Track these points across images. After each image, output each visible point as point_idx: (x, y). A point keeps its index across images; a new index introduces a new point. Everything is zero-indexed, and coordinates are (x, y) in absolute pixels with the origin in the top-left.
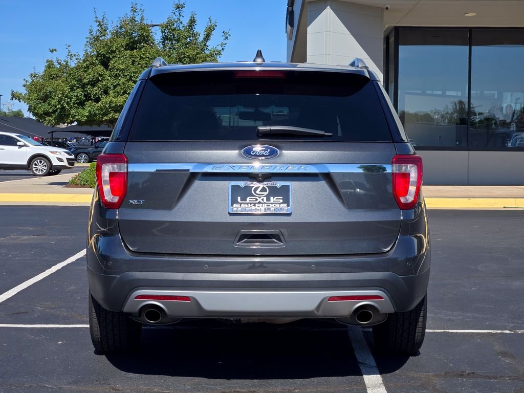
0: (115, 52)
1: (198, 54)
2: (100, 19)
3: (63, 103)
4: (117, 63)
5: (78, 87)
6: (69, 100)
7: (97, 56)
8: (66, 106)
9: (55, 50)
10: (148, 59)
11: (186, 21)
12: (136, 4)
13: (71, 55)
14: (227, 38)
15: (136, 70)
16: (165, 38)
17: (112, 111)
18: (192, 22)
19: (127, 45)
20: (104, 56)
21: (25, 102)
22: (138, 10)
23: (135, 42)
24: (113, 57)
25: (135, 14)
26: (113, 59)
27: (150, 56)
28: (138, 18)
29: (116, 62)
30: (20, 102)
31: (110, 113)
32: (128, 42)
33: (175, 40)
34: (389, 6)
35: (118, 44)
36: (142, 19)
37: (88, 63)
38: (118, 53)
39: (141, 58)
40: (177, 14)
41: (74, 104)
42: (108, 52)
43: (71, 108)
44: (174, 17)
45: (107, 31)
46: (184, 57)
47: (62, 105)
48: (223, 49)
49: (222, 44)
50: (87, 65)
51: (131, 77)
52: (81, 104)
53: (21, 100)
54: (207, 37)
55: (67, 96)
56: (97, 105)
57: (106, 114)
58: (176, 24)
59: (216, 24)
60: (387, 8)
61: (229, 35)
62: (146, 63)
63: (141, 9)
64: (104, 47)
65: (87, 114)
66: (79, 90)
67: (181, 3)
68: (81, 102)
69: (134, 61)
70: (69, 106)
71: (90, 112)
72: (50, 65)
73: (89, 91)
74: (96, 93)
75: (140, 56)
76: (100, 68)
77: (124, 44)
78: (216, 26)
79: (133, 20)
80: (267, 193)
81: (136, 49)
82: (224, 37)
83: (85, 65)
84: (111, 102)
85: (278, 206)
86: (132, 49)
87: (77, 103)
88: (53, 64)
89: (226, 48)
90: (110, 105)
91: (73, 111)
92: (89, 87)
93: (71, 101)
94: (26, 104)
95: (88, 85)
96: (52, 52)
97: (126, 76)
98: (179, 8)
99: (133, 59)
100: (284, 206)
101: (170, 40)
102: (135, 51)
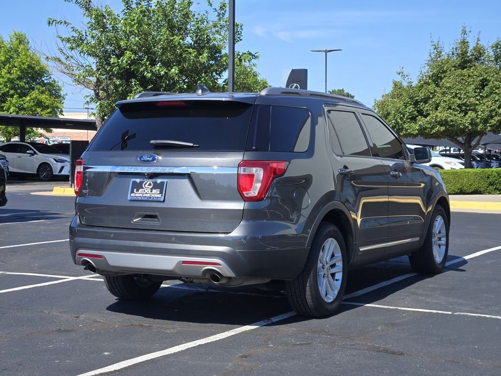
0: (446, 72)
2: (436, 43)
3: (397, 118)
4: (447, 82)
5: (411, 104)
6: (402, 116)
8: (400, 121)
13: (404, 75)
15: (462, 87)
17: (438, 124)
20: (437, 76)
24: (445, 76)
31: (436, 127)
35: (450, 64)
37: (422, 82)
38: (449, 72)
41: (407, 119)
42: (440, 72)
43: (404, 122)
45: (443, 53)
47: (396, 120)
51: (456, 94)
52: (413, 119)
55: (400, 112)
56: (426, 120)
57: (432, 128)
65: (418, 128)
66: (411, 106)
68: (413, 117)
70: (402, 121)
71: (420, 126)
73: (421, 108)
74: (427, 110)
75: (469, 75)
76: (432, 87)
80: (152, 186)
81: (466, 67)
84: (437, 116)
85: (156, 196)
86: (463, 68)
87: (409, 118)
90: (436, 119)
91: (406, 126)
92: (421, 104)
93: (404, 116)
95: (421, 102)
97: (452, 93)
100: (160, 196)
102: (465, 70)
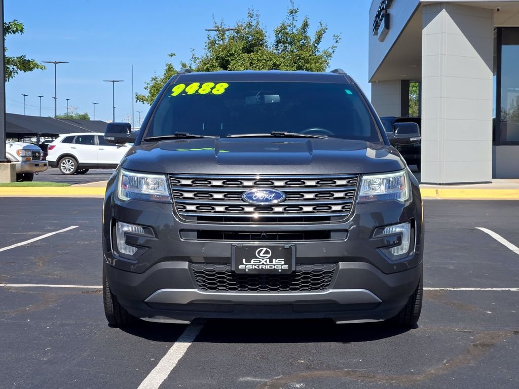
0: (233, 55)
1: (310, 56)
2: (218, 24)
7: (217, 59)
9: (174, 55)
10: (264, 61)
11: (299, 25)
12: (253, 10)
13: (195, 58)
14: (337, 42)
16: (278, 42)
18: (306, 25)
19: (244, 48)
20: (223, 59)
21: (148, 103)
22: (255, 16)
23: (252, 46)
24: (232, 60)
25: (252, 19)
26: (232, 62)
27: (266, 58)
28: (254, 23)
29: (235, 64)
30: (144, 103)
32: (245, 46)
33: (289, 44)
34: (500, 8)
35: (236, 48)
36: (258, 23)
37: (208, 65)
38: (236, 56)
39: (258, 60)
40: (291, 18)
42: (227, 55)
44: (287, 21)
45: (225, 35)
46: (300, 58)
48: (333, 52)
49: (333, 47)
50: (207, 67)
53: (145, 102)
54: (318, 40)
58: (289, 28)
59: (327, 27)
60: (498, 10)
61: (340, 39)
62: (263, 65)
63: (257, 15)
64: (222, 51)
67: (295, 8)
69: (251, 63)
72: (170, 69)
77: (241, 48)
78: (326, 29)
79: (250, 25)
81: (253, 51)
82: (335, 41)
83: (205, 67)
86: (249, 52)
88: (172, 68)
89: (336, 50)
94: (149, 104)
96: (172, 56)
98: (292, 13)
99: (250, 61)
101: (284, 43)
102: (252, 54)
